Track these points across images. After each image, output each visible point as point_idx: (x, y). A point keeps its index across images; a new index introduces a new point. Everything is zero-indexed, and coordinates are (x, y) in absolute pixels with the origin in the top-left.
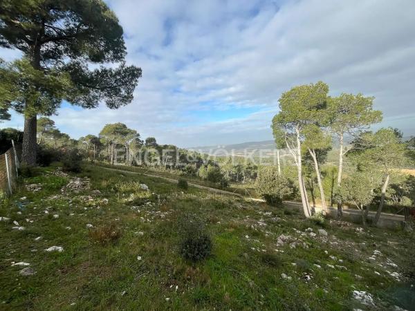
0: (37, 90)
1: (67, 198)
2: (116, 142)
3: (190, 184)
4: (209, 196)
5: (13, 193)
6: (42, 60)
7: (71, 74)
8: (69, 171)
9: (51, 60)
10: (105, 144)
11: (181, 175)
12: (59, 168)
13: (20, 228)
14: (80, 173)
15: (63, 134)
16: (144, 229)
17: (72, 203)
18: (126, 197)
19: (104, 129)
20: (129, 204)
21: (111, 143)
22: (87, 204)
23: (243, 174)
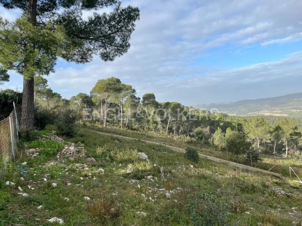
0: (34, 47)
1: (63, 165)
2: (109, 100)
3: (201, 155)
4: (230, 174)
5: (16, 157)
6: (38, 15)
7: (65, 26)
8: (63, 135)
9: (46, 13)
10: (97, 104)
11: (188, 143)
12: (54, 132)
13: (25, 194)
14: (73, 137)
15: (55, 94)
16: (146, 209)
17: (68, 171)
18: (123, 168)
19: (96, 86)
20: (126, 176)
21: (104, 102)
22: (83, 173)
23: (286, 143)
